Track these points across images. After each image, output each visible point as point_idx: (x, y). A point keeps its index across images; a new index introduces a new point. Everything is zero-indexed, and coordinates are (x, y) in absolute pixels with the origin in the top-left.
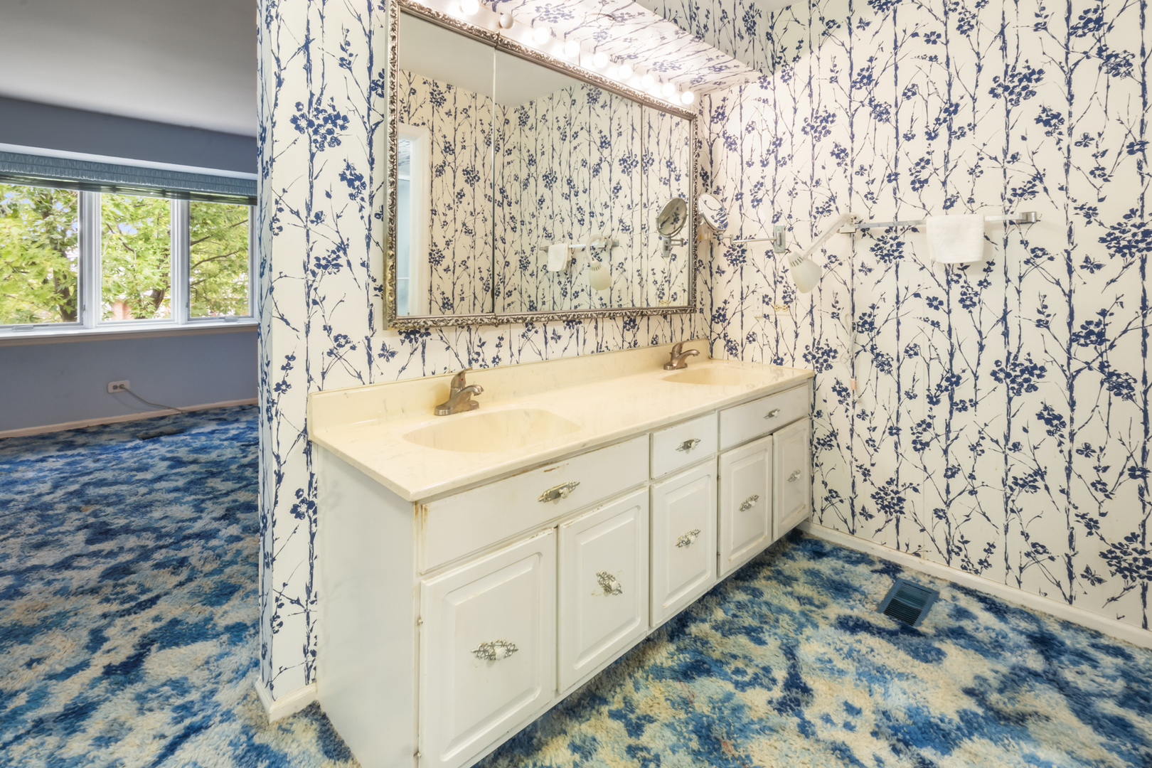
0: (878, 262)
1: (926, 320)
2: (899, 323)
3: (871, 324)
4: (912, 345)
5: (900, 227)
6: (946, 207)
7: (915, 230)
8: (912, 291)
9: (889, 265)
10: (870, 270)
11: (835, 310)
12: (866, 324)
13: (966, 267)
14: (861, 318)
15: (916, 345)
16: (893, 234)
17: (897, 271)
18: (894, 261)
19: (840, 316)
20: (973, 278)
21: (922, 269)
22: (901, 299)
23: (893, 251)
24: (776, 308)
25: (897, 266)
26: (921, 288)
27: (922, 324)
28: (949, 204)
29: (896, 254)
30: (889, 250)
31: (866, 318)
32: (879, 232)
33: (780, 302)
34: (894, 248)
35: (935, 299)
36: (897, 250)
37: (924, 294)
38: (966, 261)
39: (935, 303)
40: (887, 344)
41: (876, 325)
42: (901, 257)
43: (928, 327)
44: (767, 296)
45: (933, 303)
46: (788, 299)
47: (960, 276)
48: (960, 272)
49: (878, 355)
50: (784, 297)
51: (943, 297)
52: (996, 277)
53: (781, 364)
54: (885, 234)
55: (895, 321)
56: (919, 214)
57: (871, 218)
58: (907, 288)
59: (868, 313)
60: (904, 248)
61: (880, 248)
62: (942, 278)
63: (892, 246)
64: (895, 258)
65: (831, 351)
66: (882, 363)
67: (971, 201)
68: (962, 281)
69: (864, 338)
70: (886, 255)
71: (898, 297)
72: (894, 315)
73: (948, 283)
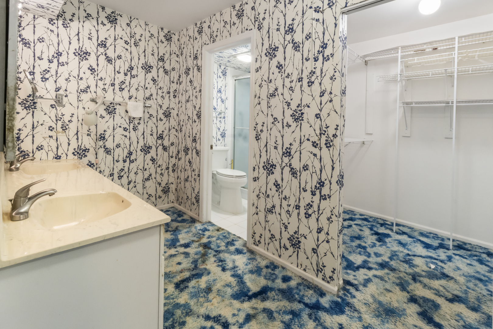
0: (107, 114)
1: (123, 135)
2: (114, 137)
3: (104, 137)
4: (118, 144)
5: (115, 103)
6: (129, 99)
7: (120, 105)
8: (119, 125)
9: (111, 116)
10: (104, 117)
11: (89, 133)
12: (102, 138)
13: (134, 118)
14: (100, 135)
15: (119, 144)
16: (112, 105)
17: (114, 118)
18: (113, 115)
19: (91, 135)
20: (136, 122)
21: (122, 118)
22: (115, 128)
23: (113, 111)
24: (57, 132)
25: (114, 116)
26: (122, 124)
27: (122, 136)
28: (130, 98)
29: (114, 112)
30: (111, 110)
31: (102, 135)
32: (108, 104)
33: (60, 129)
34: (113, 110)
35: (126, 128)
36: (114, 111)
37: (122, 126)
38: (134, 117)
39: (126, 129)
40: (110, 144)
41: (106, 138)
42: (115, 113)
43: (124, 137)
44: (51, 127)
45: (125, 129)
46: (64, 128)
47: (133, 121)
48: (133, 120)
49: (106, 149)
50: (62, 127)
51: (128, 127)
52: (142, 122)
53: (60, 159)
54: (110, 105)
55: (113, 136)
56: (121, 100)
57: (105, 98)
58: (117, 124)
59: (103, 133)
60: (116, 110)
61: (108, 110)
62: (128, 121)
63: (112, 109)
64: (113, 114)
65: (86, 149)
66: (108, 151)
67: (136, 98)
68: (133, 122)
69: (101, 143)
70: (110, 112)
71: (114, 127)
72: (112, 134)
73: (130, 123)
